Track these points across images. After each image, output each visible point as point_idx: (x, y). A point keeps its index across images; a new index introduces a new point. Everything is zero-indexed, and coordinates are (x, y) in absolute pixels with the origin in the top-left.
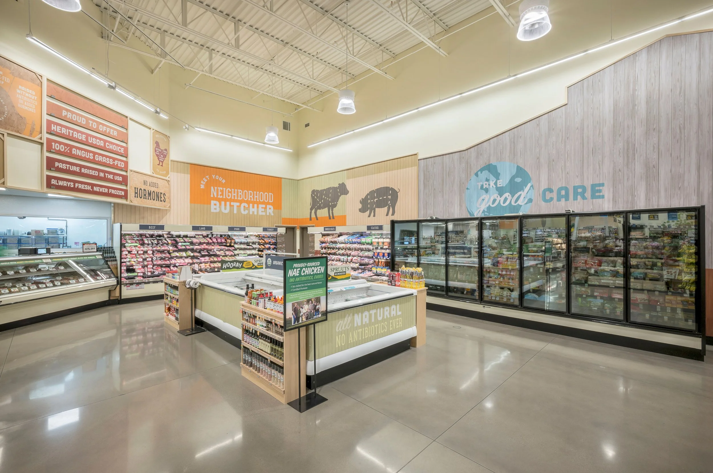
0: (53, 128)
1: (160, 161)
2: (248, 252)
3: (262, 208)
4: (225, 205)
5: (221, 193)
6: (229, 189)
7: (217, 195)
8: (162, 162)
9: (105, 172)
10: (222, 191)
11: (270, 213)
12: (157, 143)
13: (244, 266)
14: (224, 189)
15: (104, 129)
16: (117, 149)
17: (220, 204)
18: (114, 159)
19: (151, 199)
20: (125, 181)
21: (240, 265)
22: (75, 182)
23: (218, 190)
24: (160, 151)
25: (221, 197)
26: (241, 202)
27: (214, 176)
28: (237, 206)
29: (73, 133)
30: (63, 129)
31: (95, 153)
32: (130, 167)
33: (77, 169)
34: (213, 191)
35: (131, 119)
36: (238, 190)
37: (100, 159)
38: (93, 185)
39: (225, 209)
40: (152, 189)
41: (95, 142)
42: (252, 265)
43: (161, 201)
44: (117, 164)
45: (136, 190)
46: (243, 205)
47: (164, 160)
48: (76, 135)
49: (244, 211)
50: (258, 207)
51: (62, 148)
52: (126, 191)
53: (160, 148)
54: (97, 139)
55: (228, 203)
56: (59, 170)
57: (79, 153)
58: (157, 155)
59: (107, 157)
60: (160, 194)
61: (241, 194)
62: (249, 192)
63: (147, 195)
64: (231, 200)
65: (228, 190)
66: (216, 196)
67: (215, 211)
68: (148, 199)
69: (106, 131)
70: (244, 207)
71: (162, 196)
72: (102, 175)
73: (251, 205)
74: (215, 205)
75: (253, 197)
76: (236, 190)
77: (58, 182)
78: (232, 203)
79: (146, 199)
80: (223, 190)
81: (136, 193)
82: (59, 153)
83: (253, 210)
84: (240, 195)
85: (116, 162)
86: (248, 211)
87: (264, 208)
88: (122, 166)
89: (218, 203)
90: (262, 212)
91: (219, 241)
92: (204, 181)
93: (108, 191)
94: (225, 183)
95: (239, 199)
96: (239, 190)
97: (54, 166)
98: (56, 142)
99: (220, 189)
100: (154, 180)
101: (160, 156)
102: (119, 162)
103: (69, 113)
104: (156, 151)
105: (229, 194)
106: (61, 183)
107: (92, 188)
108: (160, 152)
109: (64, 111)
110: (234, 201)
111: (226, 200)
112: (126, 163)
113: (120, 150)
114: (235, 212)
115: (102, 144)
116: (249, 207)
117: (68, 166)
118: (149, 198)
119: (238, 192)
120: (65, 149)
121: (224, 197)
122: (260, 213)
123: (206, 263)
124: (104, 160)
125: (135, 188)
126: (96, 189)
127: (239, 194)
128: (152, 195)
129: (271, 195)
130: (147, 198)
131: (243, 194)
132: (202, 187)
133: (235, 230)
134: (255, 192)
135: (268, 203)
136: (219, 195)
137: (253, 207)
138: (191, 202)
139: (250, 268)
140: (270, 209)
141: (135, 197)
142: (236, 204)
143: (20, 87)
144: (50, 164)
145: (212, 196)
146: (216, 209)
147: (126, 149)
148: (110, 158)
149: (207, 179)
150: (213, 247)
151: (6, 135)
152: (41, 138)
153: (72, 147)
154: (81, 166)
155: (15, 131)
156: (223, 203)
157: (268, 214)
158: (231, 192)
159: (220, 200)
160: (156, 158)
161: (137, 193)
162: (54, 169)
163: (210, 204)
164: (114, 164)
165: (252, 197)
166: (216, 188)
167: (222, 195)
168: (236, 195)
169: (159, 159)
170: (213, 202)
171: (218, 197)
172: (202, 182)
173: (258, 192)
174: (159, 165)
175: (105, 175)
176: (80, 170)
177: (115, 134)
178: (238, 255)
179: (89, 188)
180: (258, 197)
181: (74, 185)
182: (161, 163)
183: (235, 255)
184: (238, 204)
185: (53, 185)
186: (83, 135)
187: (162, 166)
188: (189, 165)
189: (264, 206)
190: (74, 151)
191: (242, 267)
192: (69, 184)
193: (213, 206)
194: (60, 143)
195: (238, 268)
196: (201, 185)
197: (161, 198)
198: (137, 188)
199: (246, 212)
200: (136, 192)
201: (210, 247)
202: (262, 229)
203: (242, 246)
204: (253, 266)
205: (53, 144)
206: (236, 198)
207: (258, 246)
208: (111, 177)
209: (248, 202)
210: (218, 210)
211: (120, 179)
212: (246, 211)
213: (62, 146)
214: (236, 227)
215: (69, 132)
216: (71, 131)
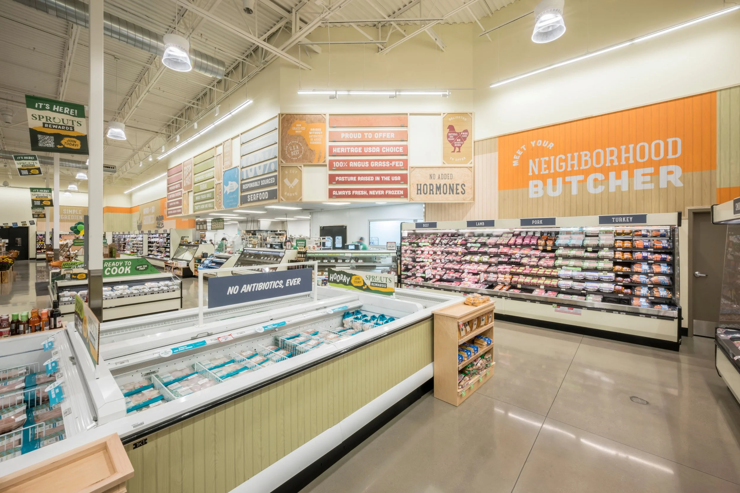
0: (334, 150)
1: (455, 147)
2: (587, 264)
3: (644, 175)
4: (554, 183)
5: (546, 166)
6: (561, 156)
7: (540, 170)
8: (459, 147)
9: (380, 175)
10: (548, 163)
11: (669, 182)
12: (451, 128)
13: (352, 281)
14: (552, 158)
15: (380, 136)
16: (395, 150)
17: (545, 184)
18: (391, 161)
19: (440, 193)
20: (404, 179)
21: (348, 280)
22: (351, 190)
23: (540, 162)
24: (456, 135)
25: (547, 172)
26: (586, 173)
27: (533, 143)
28: (579, 182)
29: (350, 150)
30: (342, 148)
31: (370, 161)
32: (411, 164)
33: (354, 179)
34: (533, 167)
35: (411, 114)
36: (581, 153)
37: (376, 164)
38: (368, 190)
39: (554, 190)
40: (442, 182)
41: (370, 150)
42: (362, 284)
43: (457, 193)
44: (395, 165)
45: (419, 186)
46: (592, 177)
47: (462, 144)
48: (353, 150)
49: (595, 187)
50: (631, 175)
51: (341, 164)
52: (405, 190)
53: (455, 132)
54: (374, 147)
55: (559, 180)
56: (339, 182)
57: (355, 164)
58: (451, 142)
59: (382, 160)
60: (455, 186)
61: (587, 158)
62: (608, 150)
63: (435, 190)
64: (565, 174)
65: (560, 159)
66: (537, 173)
67: (535, 196)
68: (436, 194)
69: (382, 137)
70: (596, 180)
71: (459, 187)
72: (378, 179)
73: (612, 175)
74: (536, 186)
75: (619, 158)
76: (576, 154)
77: (338, 193)
78: (568, 179)
79: (433, 194)
80: (550, 160)
81: (418, 190)
82: (339, 169)
83: (619, 182)
84: (586, 161)
85: (393, 164)
86: (603, 187)
87: (651, 174)
88: (400, 165)
89: (540, 183)
90: (644, 183)
91: (527, 241)
92: (518, 155)
93: (385, 193)
94: (553, 148)
95: (583, 167)
96: (583, 153)
97: (334, 180)
98: (336, 161)
99: (545, 160)
100: (446, 171)
101: (456, 141)
102: (397, 162)
103: (346, 134)
104: (448, 137)
105: (561, 164)
106: (340, 193)
107: (368, 192)
108: (455, 137)
109: (342, 134)
110: (572, 173)
111: (554, 176)
112: (406, 162)
113: (398, 150)
114: (574, 192)
115: (378, 150)
116: (607, 178)
117: (346, 178)
118: (438, 192)
119: (580, 157)
120: (344, 164)
121: (552, 171)
122: (638, 186)
123: (504, 273)
124: (380, 164)
125: (418, 185)
126: (371, 193)
127: (584, 159)
128: (442, 189)
129: (675, 143)
130: (435, 192)
131: (591, 157)
132: (515, 163)
133: (534, 224)
134: (623, 148)
135: (666, 162)
136: (543, 169)
137: (618, 177)
138: (500, 189)
139: (360, 288)
140: (670, 173)
141: (418, 194)
142: (574, 180)
143: (311, 129)
144: (332, 179)
145: (530, 174)
146: (537, 192)
147: (406, 148)
148: (386, 160)
149: (522, 150)
150: (515, 252)
151: (303, 166)
152: (325, 162)
153: (349, 161)
154: (357, 175)
155: (309, 162)
156: (550, 181)
157: (663, 185)
158: (566, 161)
159: (543, 178)
160: (450, 145)
161: (420, 190)
162: (335, 183)
163: (528, 186)
164: (391, 166)
165: (614, 158)
166: (537, 160)
167: (549, 168)
168: (575, 162)
169: (453, 145)
170: (531, 183)
171: (542, 173)
172: (515, 157)
173: (631, 146)
174: (454, 152)
175: (381, 179)
176: (357, 179)
177: (393, 135)
178: (560, 267)
179: (365, 193)
180: (631, 155)
181: (352, 193)
182: (457, 149)
183: (554, 267)
184: (581, 177)
185: (335, 195)
186: (359, 148)
187: (459, 151)
188: (497, 139)
189: (650, 170)
190: (351, 164)
191: (350, 284)
192: (347, 192)
193: (532, 189)
194: (339, 161)
195: (345, 284)
196: (514, 162)
197: (457, 189)
198: (421, 185)
199: (600, 189)
200: (419, 188)
201: (510, 252)
202: (596, 218)
203: (573, 252)
204: (364, 285)
205: (334, 163)
206: (576, 168)
207: (611, 254)
208: (388, 178)
209: (605, 171)
210: (541, 194)
211: (399, 178)
212: (600, 187)
213: (341, 163)
214: (534, 219)
215: (347, 150)
216: (348, 148)
